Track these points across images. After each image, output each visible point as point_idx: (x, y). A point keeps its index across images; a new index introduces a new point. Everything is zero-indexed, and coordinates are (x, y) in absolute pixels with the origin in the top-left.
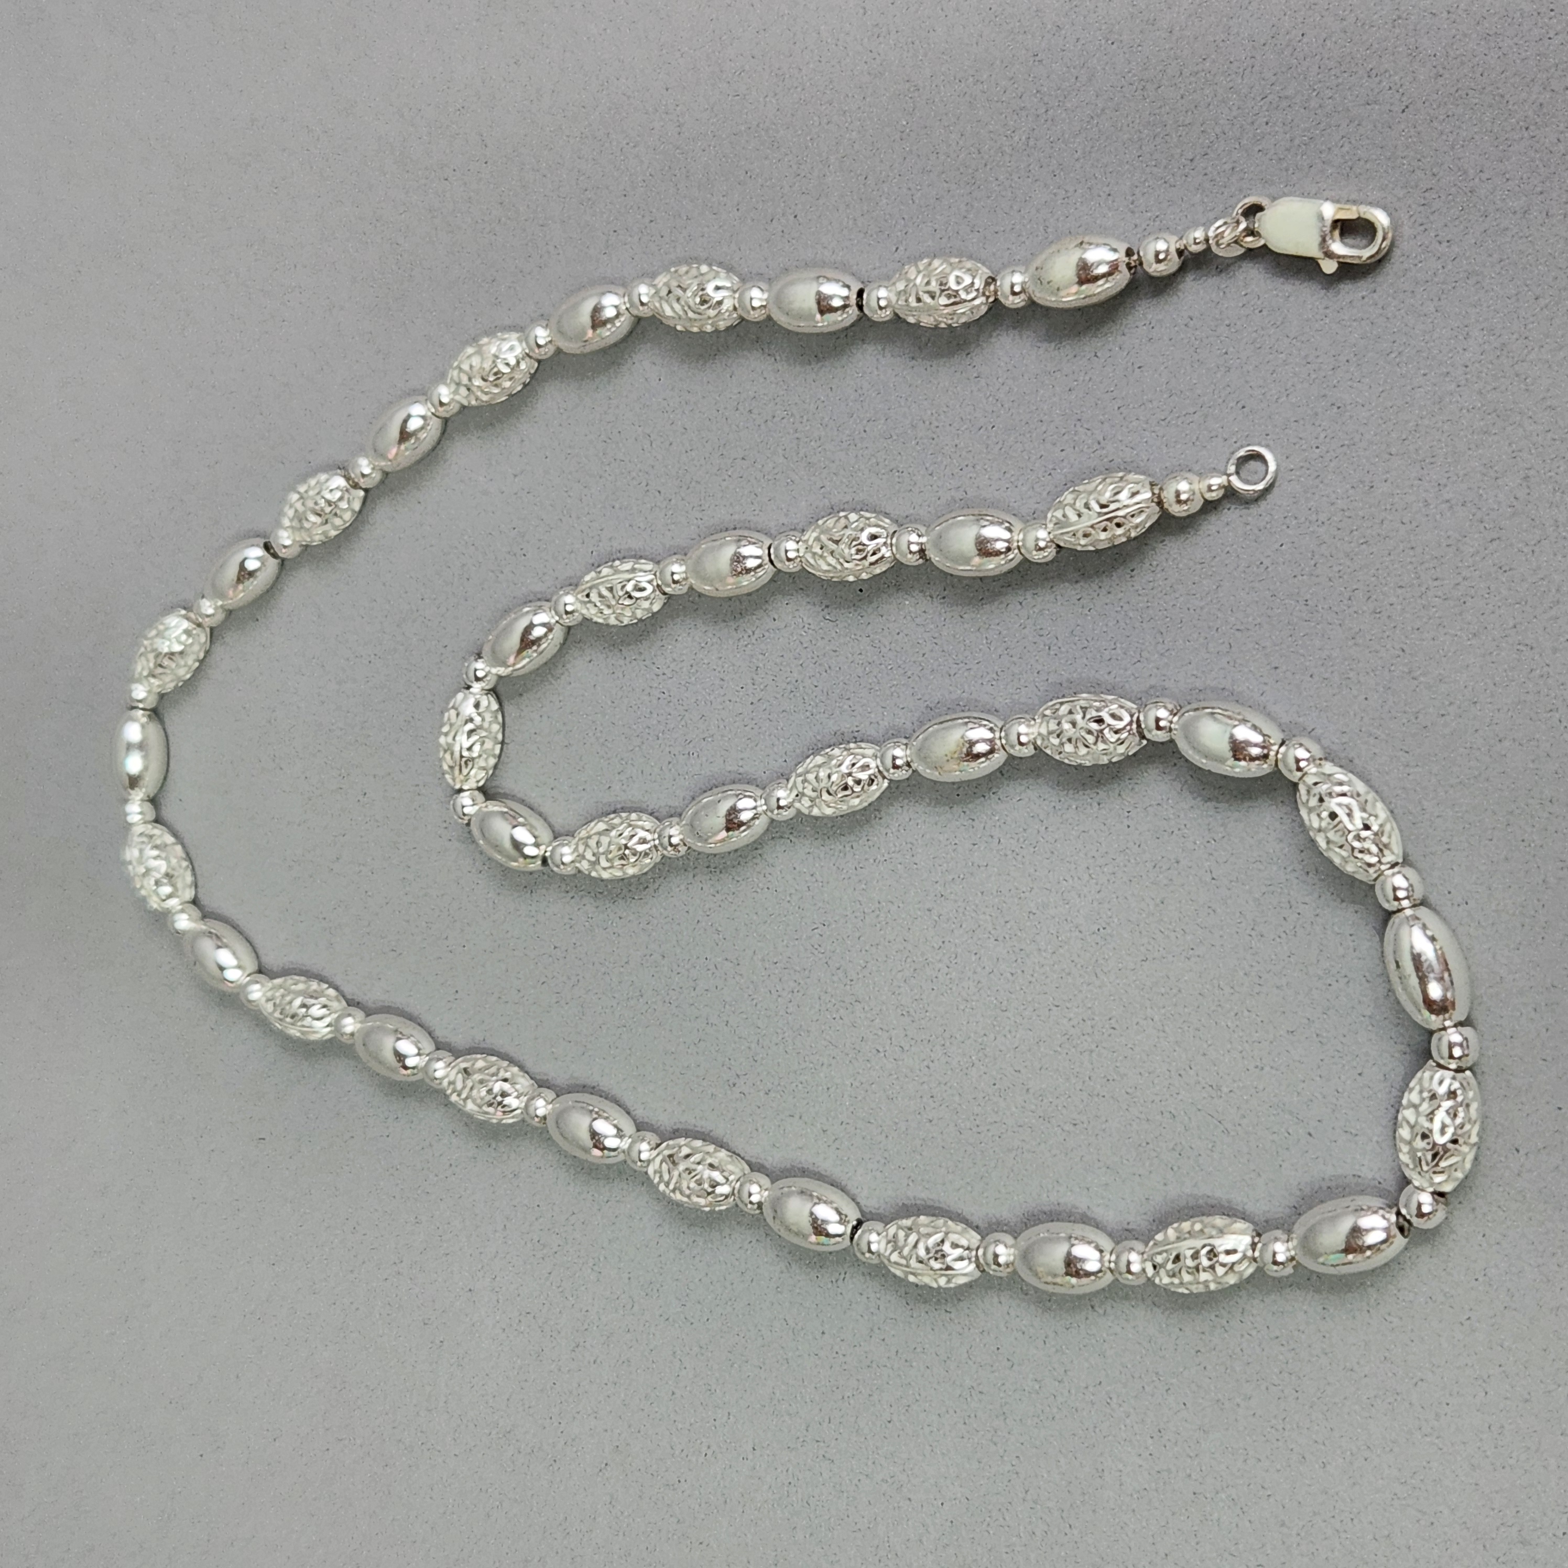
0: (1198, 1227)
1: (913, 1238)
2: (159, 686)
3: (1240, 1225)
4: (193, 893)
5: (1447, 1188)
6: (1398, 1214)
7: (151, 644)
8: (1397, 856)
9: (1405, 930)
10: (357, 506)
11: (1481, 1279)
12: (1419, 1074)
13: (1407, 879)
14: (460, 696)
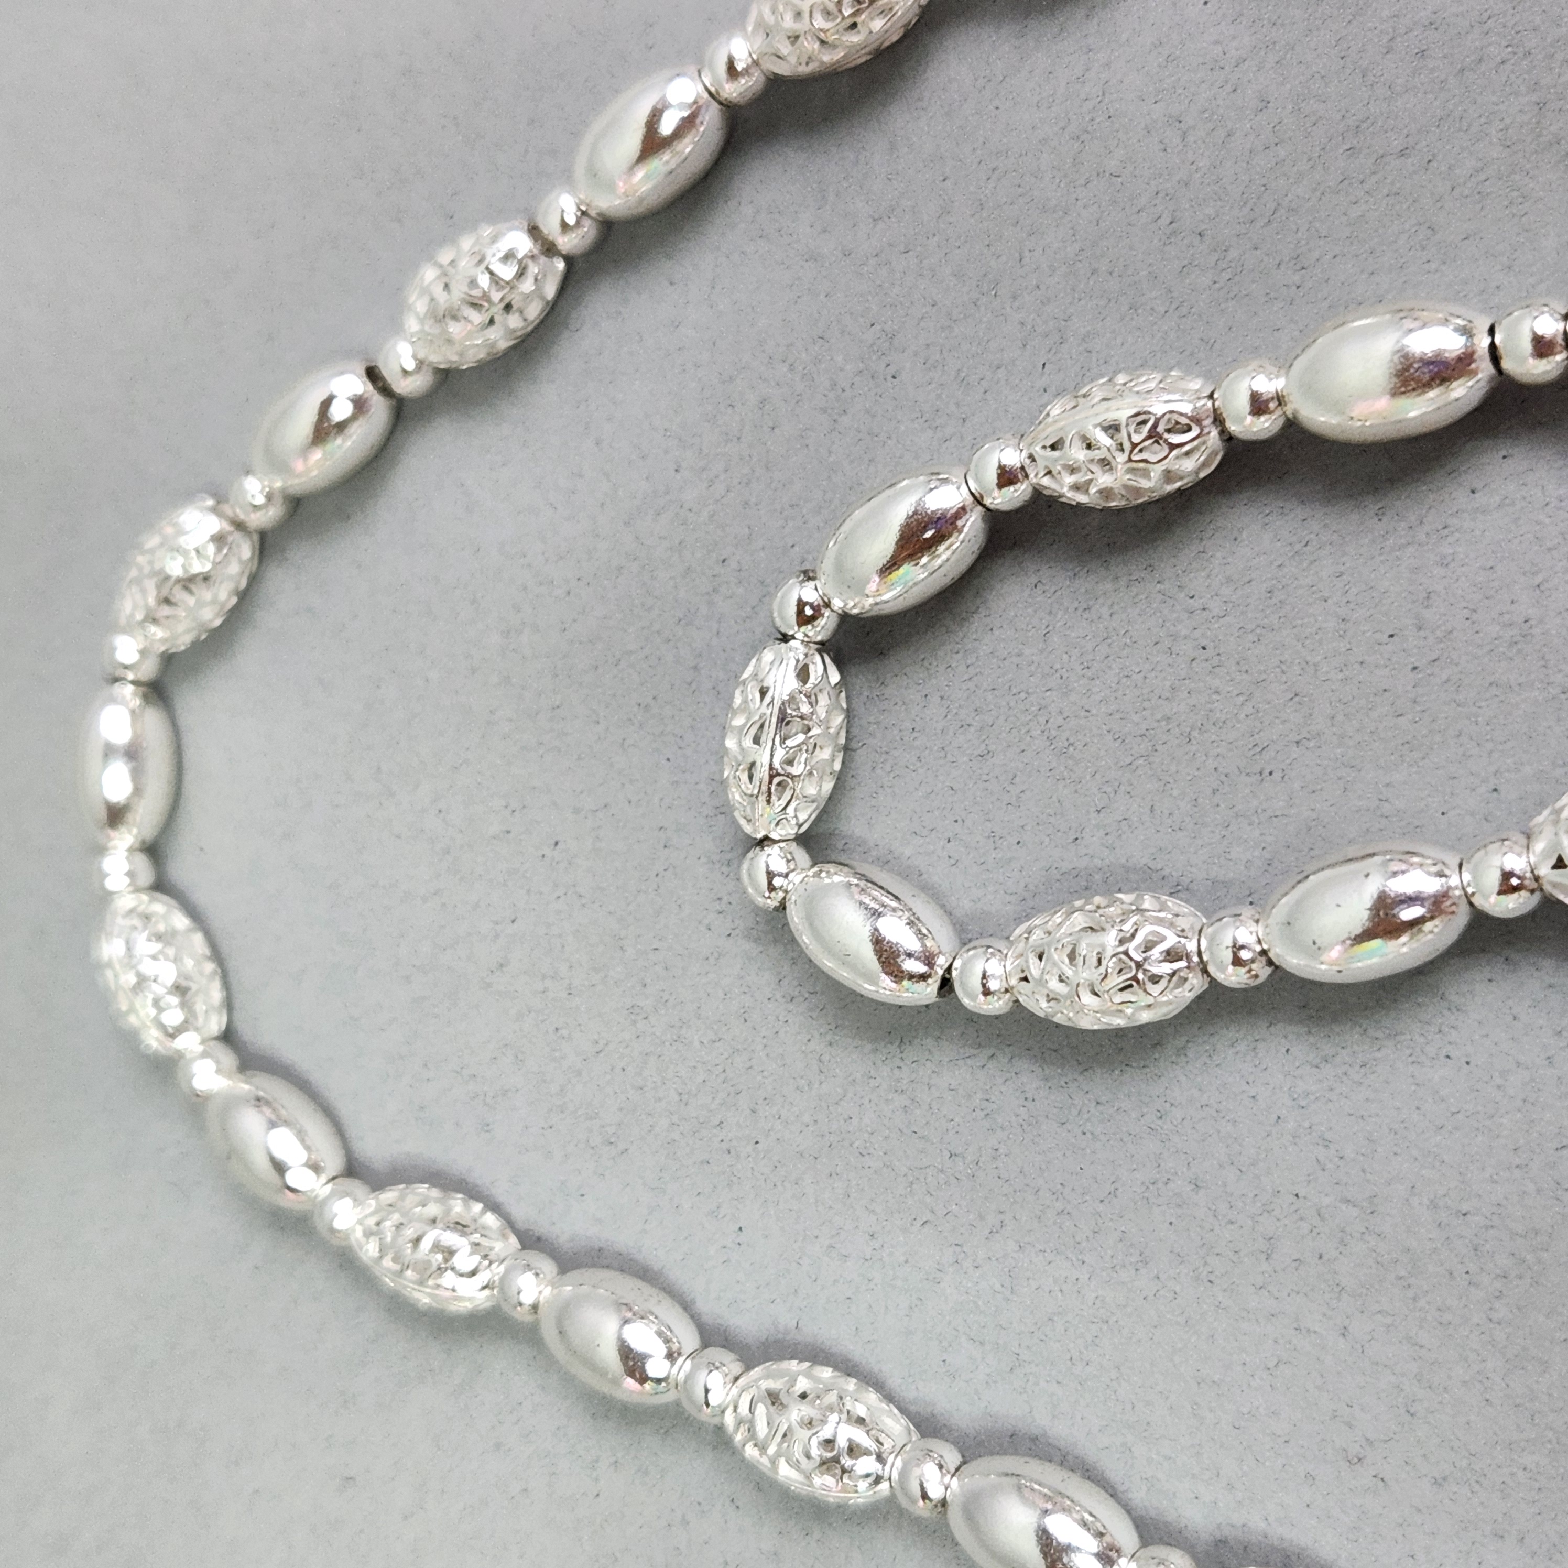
2: (163, 641)
4: (225, 1019)
7: (151, 563)
10: (550, 291)
14: (768, 656)
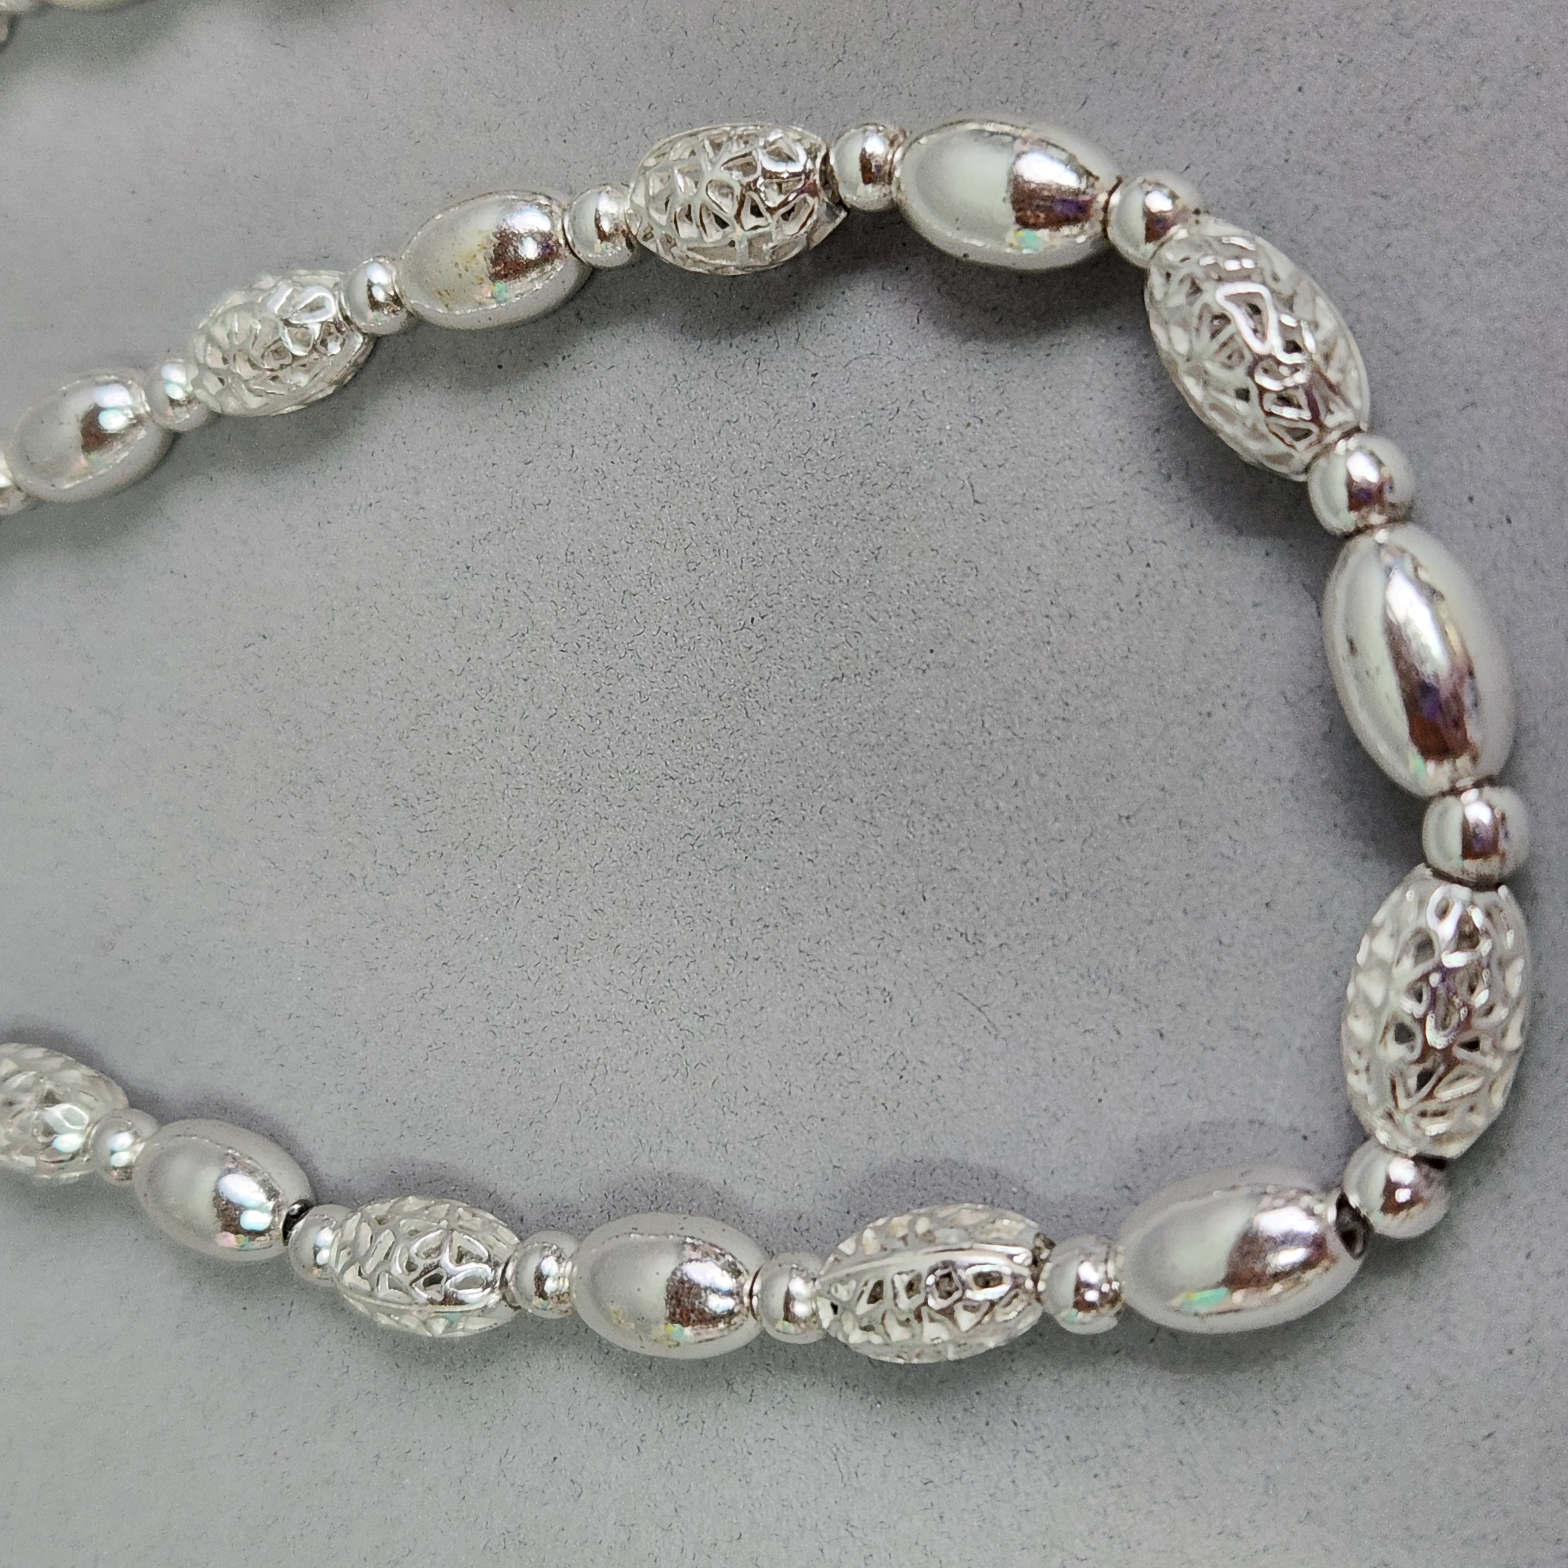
0: (922, 1226)
1: (387, 1238)
3: (1010, 1224)
5: (1452, 1151)
6: (1343, 1203)
8: (1357, 413)
9: (1372, 576)
11: (1520, 1351)
12: (1395, 896)
13: (1379, 464)
